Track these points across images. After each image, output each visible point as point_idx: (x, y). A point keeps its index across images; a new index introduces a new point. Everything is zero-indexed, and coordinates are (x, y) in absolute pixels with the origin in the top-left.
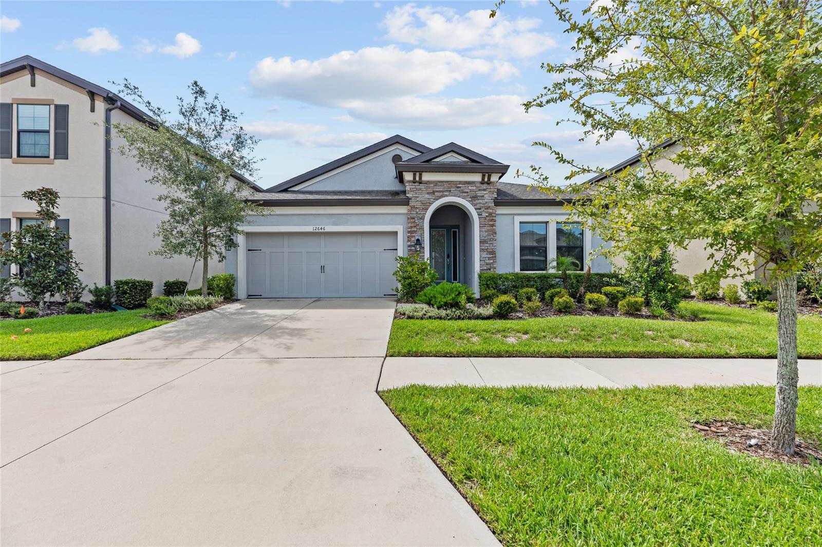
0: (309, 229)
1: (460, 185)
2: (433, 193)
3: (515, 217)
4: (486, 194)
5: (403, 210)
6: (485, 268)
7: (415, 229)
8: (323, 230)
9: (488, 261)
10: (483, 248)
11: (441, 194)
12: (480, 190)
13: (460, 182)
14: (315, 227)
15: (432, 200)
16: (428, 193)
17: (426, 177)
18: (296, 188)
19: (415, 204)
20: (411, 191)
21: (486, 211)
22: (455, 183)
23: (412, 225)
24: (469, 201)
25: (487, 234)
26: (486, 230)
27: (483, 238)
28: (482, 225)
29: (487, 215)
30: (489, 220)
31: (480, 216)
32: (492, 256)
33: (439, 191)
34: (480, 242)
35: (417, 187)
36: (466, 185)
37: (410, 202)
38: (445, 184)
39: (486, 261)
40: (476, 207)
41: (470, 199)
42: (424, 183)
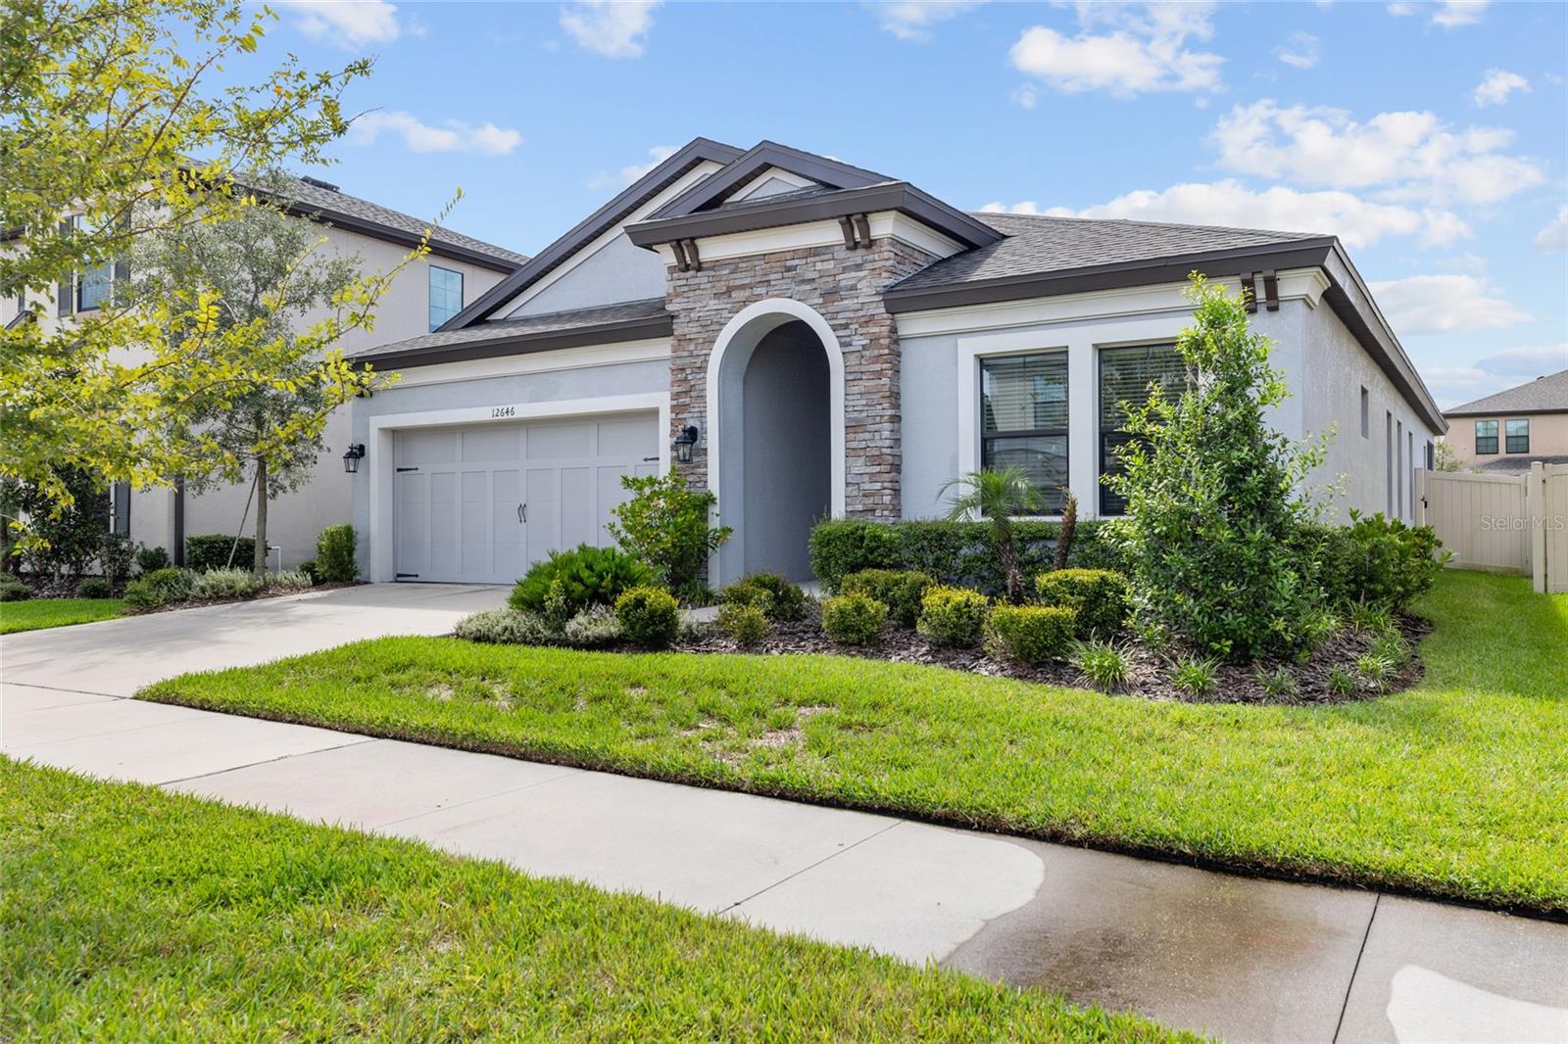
0: (484, 414)
1: (795, 262)
2: (729, 291)
3: (961, 341)
4: (860, 280)
5: (660, 349)
6: (860, 507)
7: (688, 400)
8: (510, 416)
9: (867, 486)
10: (854, 445)
11: (748, 293)
12: (845, 270)
13: (795, 253)
14: (495, 408)
15: (725, 314)
16: (716, 296)
17: (711, 250)
18: (500, 315)
19: (686, 331)
20: (677, 296)
21: (864, 330)
22: (781, 257)
23: (680, 389)
24: (817, 307)
25: (864, 402)
26: (863, 390)
27: (856, 415)
28: (850, 377)
29: (864, 342)
30: (870, 358)
31: (847, 350)
32: (878, 469)
33: (742, 287)
34: (846, 427)
35: (691, 282)
36: (809, 260)
37: (674, 327)
38: (756, 263)
39: (862, 486)
40: (832, 322)
41: (821, 301)
42: (707, 269)
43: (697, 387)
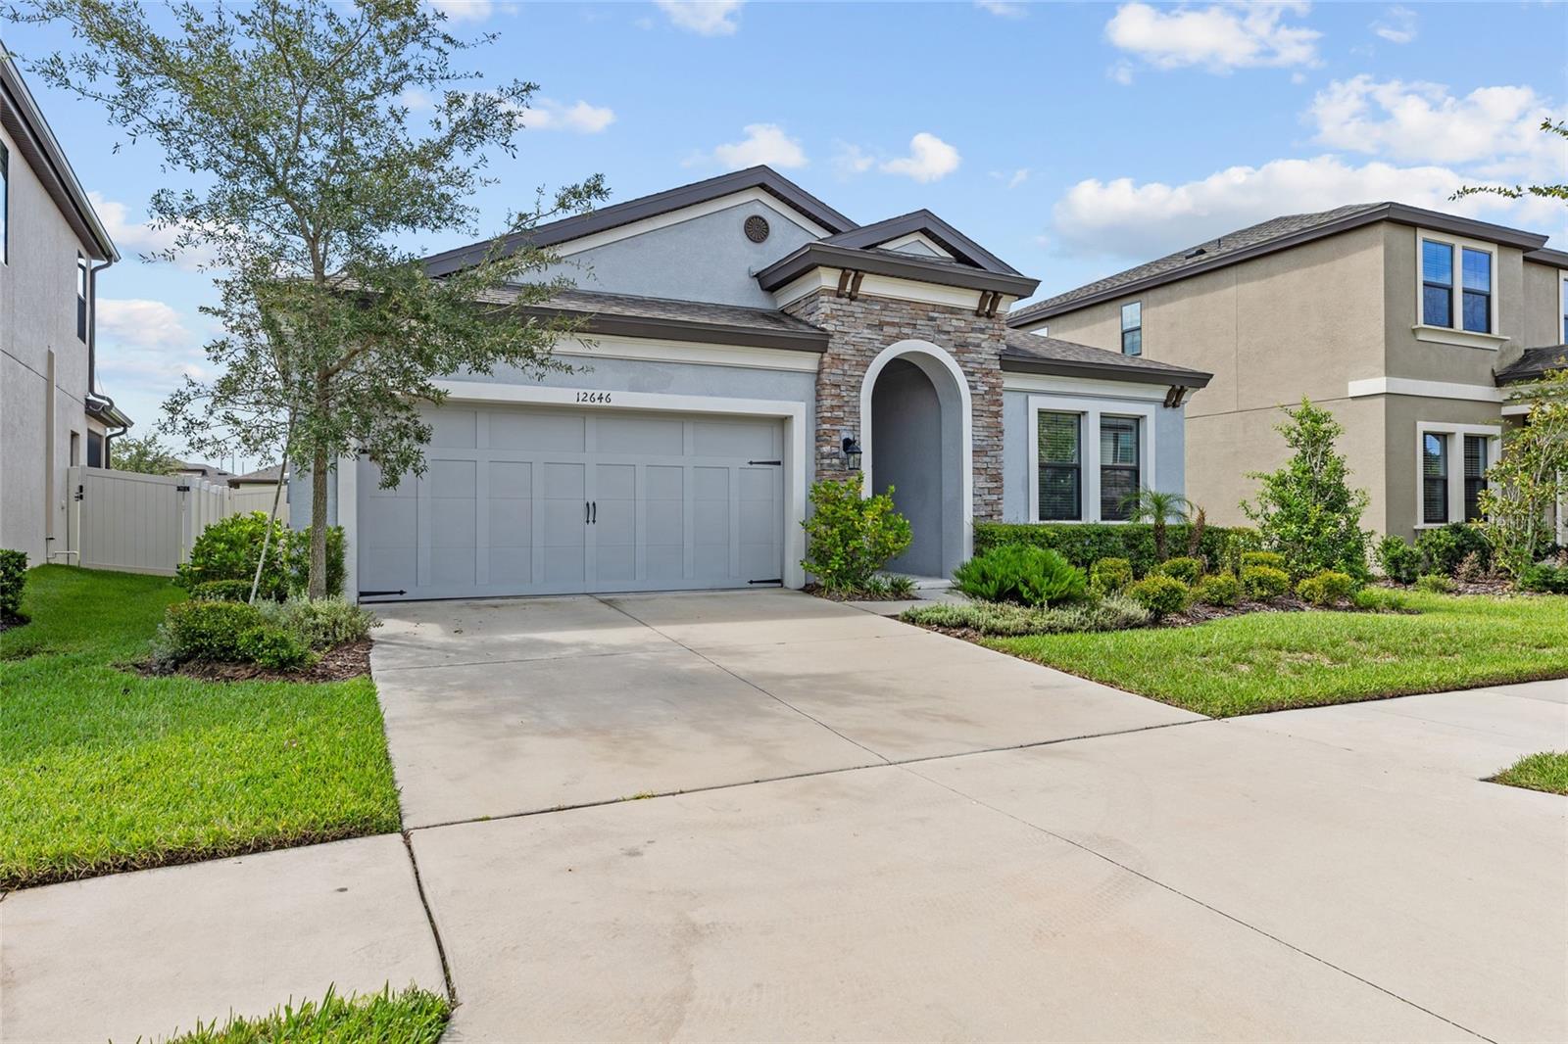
0: (566, 396)
1: (936, 315)
2: (881, 326)
3: (1032, 398)
4: (984, 340)
5: (807, 362)
6: (983, 513)
7: (841, 414)
8: (604, 403)
9: (988, 497)
10: (978, 465)
11: (897, 330)
12: (973, 330)
13: (935, 307)
14: (582, 391)
15: (877, 344)
16: (870, 326)
17: (870, 286)
19: (841, 351)
20: (833, 318)
21: (985, 380)
22: (923, 307)
23: (835, 403)
24: (953, 354)
25: (986, 434)
26: (985, 424)
27: (979, 443)
28: (976, 413)
29: (987, 389)
30: (990, 401)
31: (974, 392)
32: (995, 485)
33: (893, 324)
34: (973, 451)
35: (845, 308)
36: (946, 316)
37: (830, 345)
38: (904, 307)
39: (985, 497)
40: (965, 369)
41: (955, 350)
42: (860, 301)
43: (851, 404)
